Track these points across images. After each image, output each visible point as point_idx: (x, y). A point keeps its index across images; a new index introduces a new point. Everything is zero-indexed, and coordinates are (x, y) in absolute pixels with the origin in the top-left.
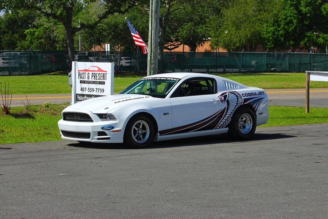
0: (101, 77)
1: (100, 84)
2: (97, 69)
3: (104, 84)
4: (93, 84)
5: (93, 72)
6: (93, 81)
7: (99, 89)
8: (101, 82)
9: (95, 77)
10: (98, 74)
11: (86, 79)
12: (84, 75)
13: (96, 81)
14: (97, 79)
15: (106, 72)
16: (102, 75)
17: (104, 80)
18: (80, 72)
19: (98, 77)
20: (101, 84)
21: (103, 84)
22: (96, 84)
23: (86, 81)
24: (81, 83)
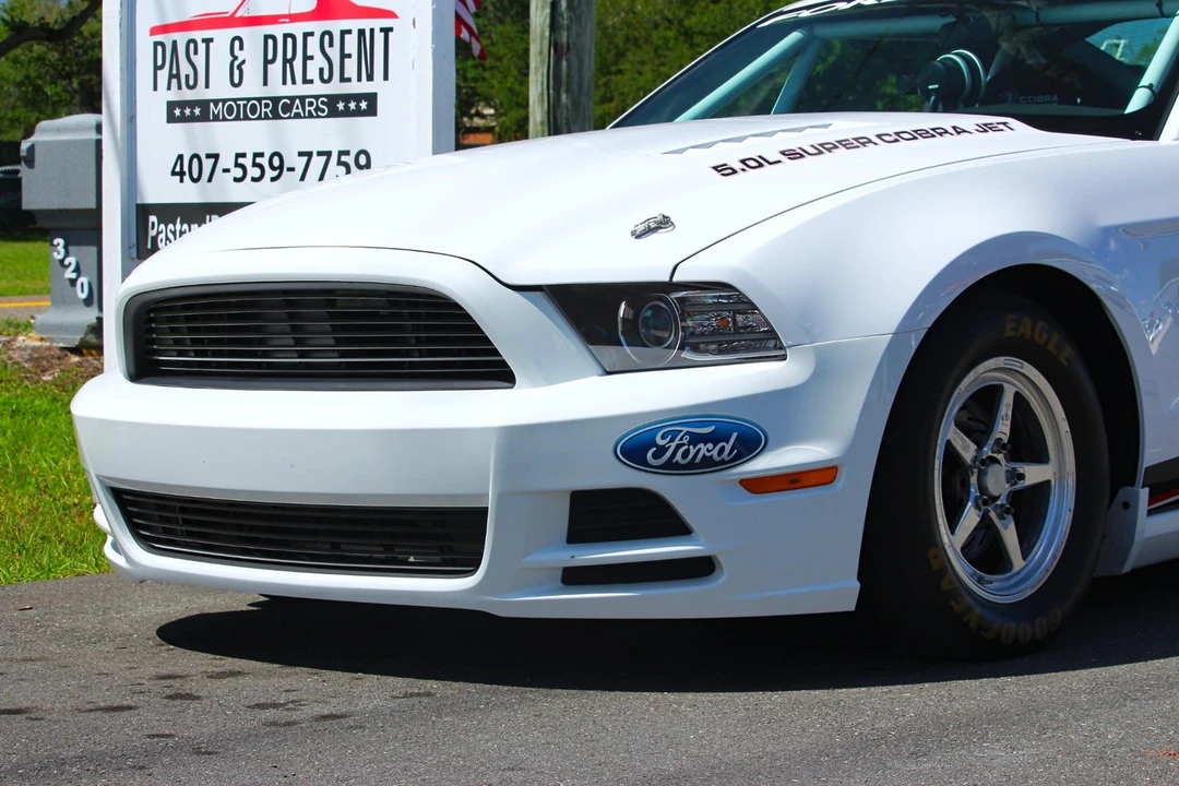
0: (344, 56)
1: (334, 113)
3: (372, 111)
4: (276, 116)
5: (278, 30)
6: (276, 100)
7: (328, 154)
8: (347, 98)
9: (288, 62)
10: (313, 43)
11: (220, 88)
12: (200, 60)
13: (302, 99)
14: (306, 81)
15: (390, 15)
17: (370, 78)
18: (167, 39)
20: (347, 113)
21: (358, 113)
22: (297, 116)
23: (216, 102)
24: (171, 119)
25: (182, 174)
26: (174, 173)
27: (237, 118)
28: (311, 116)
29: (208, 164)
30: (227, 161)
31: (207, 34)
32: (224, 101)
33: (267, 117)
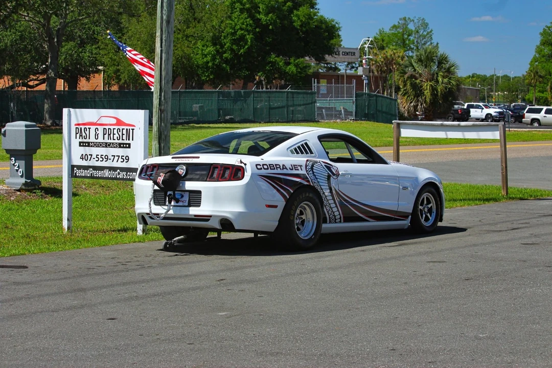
0: (123, 134)
1: (120, 147)
2: (114, 121)
3: (129, 147)
4: (106, 147)
5: (107, 127)
6: (106, 143)
7: (119, 156)
8: (123, 144)
10: (115, 131)
12: (87, 132)
13: (113, 143)
14: (114, 139)
15: (134, 126)
16: (125, 132)
17: (129, 140)
19: (117, 135)
20: (123, 147)
21: (126, 147)
22: (112, 147)
23: (92, 143)
24: (80, 146)
25: (83, 159)
26: (81, 158)
27: (97, 147)
28: (115, 147)
29: (89, 157)
30: (94, 156)
31: (89, 127)
32: (94, 142)
33: (104, 147)
